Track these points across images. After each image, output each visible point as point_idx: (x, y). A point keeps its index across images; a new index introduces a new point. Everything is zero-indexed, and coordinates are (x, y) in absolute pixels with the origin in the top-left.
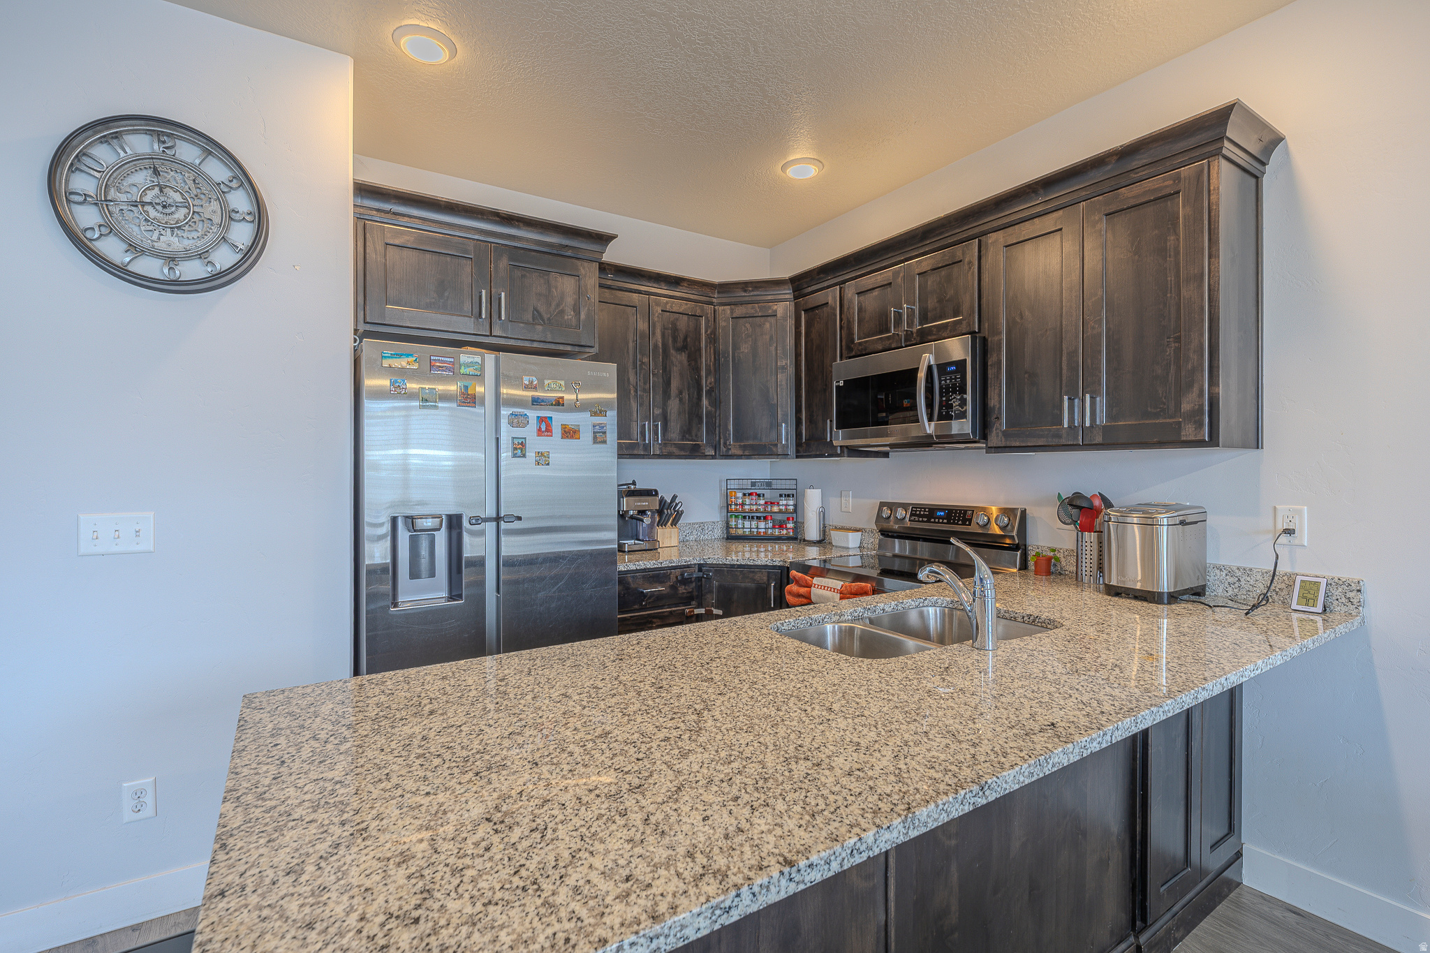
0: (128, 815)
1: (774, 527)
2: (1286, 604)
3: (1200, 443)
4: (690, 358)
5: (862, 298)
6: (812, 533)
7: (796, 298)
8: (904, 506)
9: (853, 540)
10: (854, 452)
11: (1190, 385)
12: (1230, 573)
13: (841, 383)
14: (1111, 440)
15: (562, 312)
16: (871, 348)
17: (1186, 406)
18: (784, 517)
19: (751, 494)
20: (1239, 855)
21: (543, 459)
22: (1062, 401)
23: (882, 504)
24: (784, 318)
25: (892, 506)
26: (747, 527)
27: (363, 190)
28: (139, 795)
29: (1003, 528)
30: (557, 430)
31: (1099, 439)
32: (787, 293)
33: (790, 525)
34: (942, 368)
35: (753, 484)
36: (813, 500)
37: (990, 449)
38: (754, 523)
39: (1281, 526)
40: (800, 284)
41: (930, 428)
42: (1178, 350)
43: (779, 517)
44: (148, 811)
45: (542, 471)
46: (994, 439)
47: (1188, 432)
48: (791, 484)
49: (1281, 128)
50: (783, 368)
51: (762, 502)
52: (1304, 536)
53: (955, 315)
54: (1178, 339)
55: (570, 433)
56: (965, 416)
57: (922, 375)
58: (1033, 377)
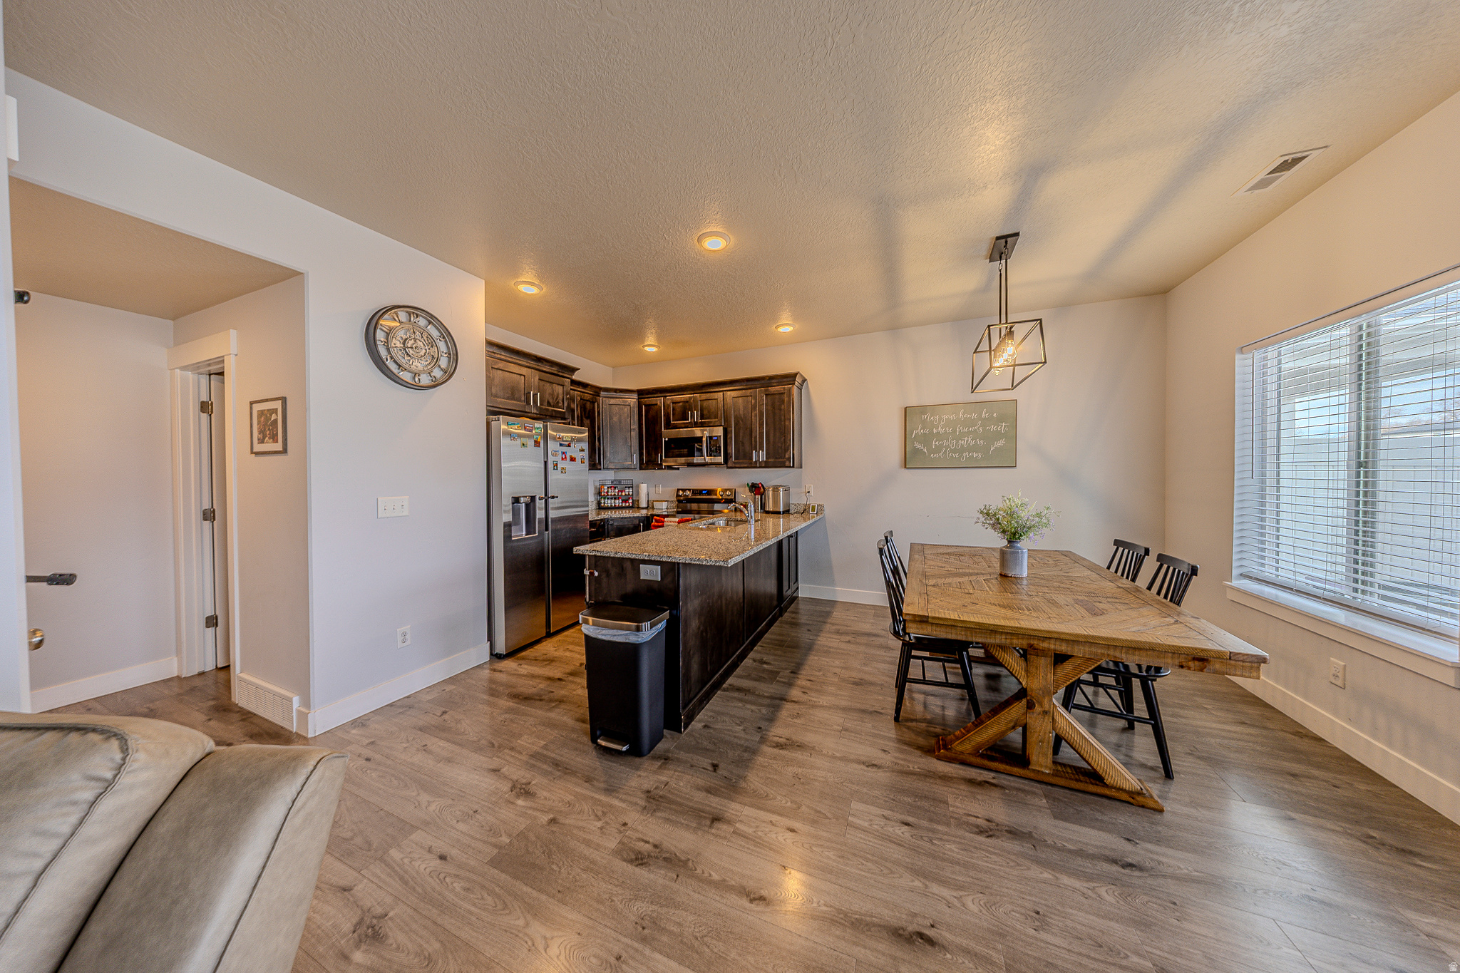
0: (400, 644)
1: (622, 502)
2: (808, 512)
3: (790, 467)
4: (591, 422)
5: (674, 405)
6: (643, 504)
7: (639, 398)
8: (689, 490)
9: (664, 505)
10: (670, 468)
11: (788, 450)
12: (795, 505)
13: (667, 439)
14: (766, 465)
15: (558, 402)
16: (679, 426)
17: (787, 456)
18: (626, 498)
19: (611, 487)
20: (798, 588)
21: (563, 471)
22: (752, 453)
23: (678, 490)
24: (634, 407)
25: (684, 490)
26: (609, 503)
27: (490, 343)
28: (404, 634)
29: (721, 496)
30: (568, 458)
31: (763, 465)
32: (635, 396)
33: (630, 501)
34: (711, 438)
35: (612, 482)
36: (644, 488)
37: (728, 468)
38: (613, 501)
39: (807, 491)
40: (641, 393)
41: (708, 459)
42: (784, 439)
43: (624, 498)
44: (408, 642)
45: (563, 476)
46: (730, 465)
47: (787, 464)
48: (629, 482)
49: (807, 378)
50: (634, 429)
51: (617, 491)
52: (812, 493)
53: (715, 418)
54: (785, 436)
55: (573, 459)
56: (720, 456)
57: (704, 439)
58: (743, 443)
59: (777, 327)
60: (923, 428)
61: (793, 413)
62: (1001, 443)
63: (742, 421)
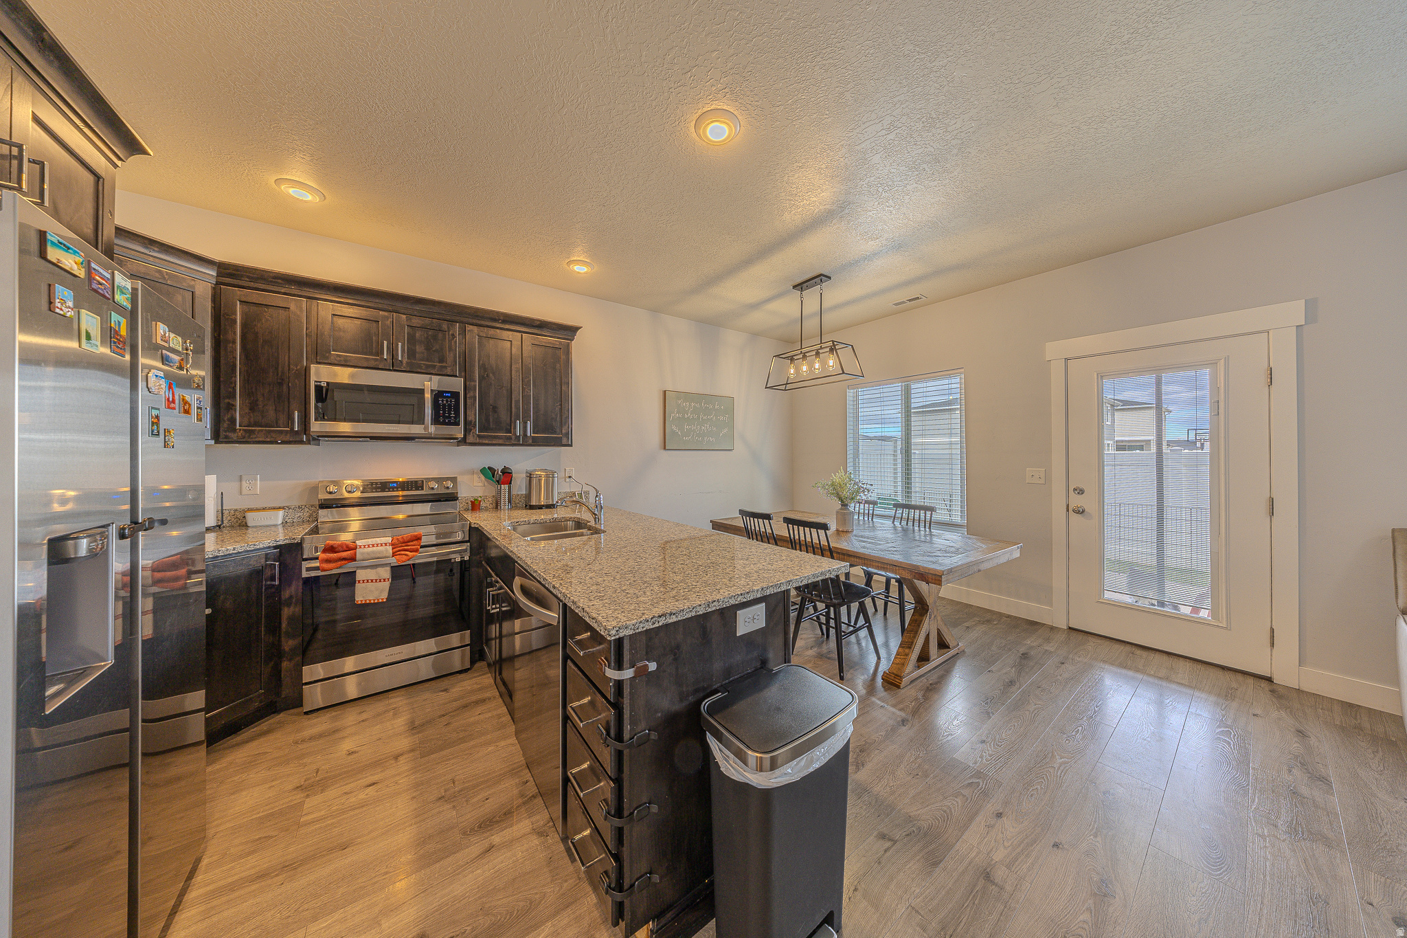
3: (566, 445)
6: (209, 519)
11: (565, 423)
13: (322, 383)
16: (354, 362)
17: (564, 431)
22: (514, 423)
24: (205, 298)
31: (530, 442)
36: (209, 486)
37: (465, 444)
41: (433, 429)
42: (560, 408)
46: (471, 438)
47: (564, 441)
53: (440, 362)
54: (561, 405)
56: (458, 424)
57: (428, 396)
58: (495, 409)
59: (569, 263)
60: (678, 412)
61: (571, 378)
62: (725, 431)
63: (494, 374)
